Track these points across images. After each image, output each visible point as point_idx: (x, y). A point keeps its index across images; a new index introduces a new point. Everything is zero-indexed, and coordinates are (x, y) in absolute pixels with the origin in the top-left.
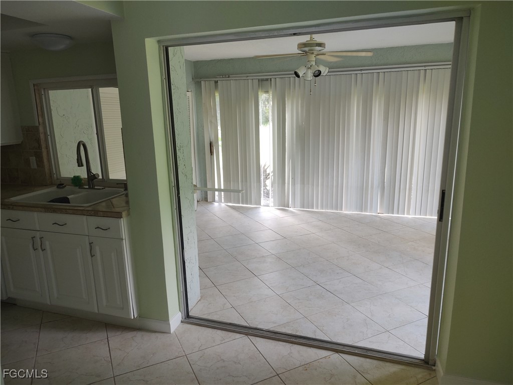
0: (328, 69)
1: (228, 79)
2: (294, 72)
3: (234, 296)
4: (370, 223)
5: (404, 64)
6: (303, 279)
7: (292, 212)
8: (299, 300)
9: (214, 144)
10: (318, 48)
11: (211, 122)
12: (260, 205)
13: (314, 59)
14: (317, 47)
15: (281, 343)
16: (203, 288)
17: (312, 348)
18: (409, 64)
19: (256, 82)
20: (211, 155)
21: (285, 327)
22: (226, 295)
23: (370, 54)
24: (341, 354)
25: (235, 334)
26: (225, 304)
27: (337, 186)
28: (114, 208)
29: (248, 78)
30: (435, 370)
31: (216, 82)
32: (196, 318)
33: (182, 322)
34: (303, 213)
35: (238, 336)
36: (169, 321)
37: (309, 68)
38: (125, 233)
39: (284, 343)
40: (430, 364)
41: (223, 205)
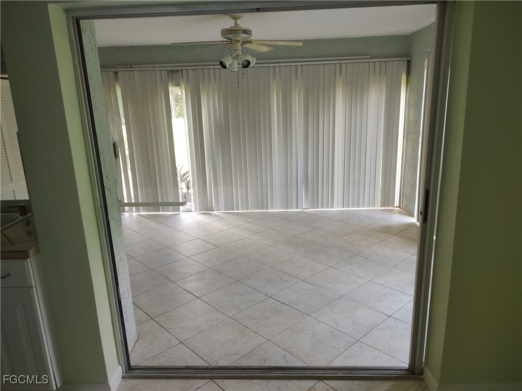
0: (255, 59)
1: (130, 69)
2: (219, 63)
3: (179, 328)
4: (299, 219)
5: (320, 57)
6: (252, 293)
7: (216, 215)
8: (255, 319)
9: (118, 145)
10: (245, 35)
11: (113, 120)
12: (179, 211)
13: (240, 48)
14: (243, 34)
15: (255, 381)
16: (138, 323)
17: (292, 381)
18: (324, 57)
19: (165, 74)
20: (116, 158)
21: (250, 358)
22: (169, 328)
23: (300, 44)
24: (325, 381)
25: (197, 381)
26: (170, 340)
27: (262, 184)
28: (12, 244)
29: (155, 69)
30: (423, 379)
31: (116, 73)
32: (140, 369)
33: (123, 378)
34: (229, 215)
35: (201, 382)
36: (108, 382)
37: (234, 58)
38: (34, 279)
39: (259, 381)
40: (416, 373)
41: (135, 214)
